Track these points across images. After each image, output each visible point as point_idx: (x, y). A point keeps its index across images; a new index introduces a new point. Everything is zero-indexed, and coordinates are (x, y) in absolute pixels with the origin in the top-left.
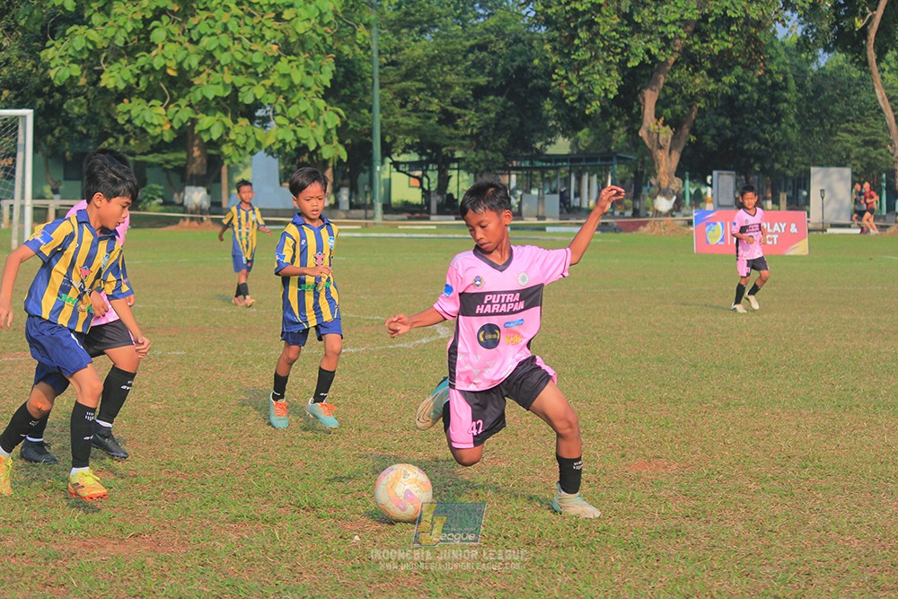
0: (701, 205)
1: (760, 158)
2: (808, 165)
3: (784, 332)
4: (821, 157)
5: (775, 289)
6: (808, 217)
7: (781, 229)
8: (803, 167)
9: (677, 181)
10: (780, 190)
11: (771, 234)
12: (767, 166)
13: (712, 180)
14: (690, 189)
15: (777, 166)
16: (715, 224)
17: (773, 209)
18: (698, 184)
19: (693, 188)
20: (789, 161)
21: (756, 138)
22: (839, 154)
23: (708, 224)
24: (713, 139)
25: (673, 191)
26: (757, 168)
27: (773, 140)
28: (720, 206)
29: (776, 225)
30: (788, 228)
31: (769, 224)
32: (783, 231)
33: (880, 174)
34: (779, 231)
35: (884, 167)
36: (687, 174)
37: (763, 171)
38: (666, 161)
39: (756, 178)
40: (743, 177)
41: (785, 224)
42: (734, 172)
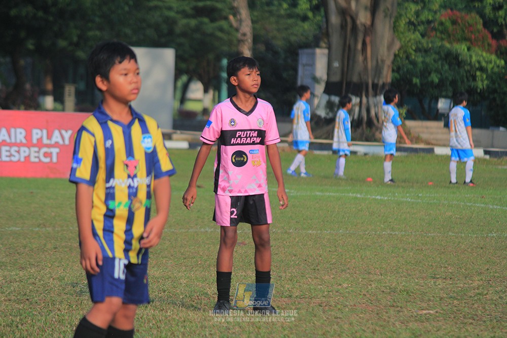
1: (36, 31)
3: (59, 295)
4: (128, 31)
5: (50, 229)
7: (63, 138)
11: (48, 146)
12: (47, 43)
15: (62, 43)
17: (54, 110)
20: (80, 37)
22: (157, 28)
26: (30, 45)
27: (55, 4)
29: (56, 133)
31: (45, 132)
32: (67, 142)
33: (218, 59)
34: (61, 142)
35: (225, 48)
37: (40, 51)
39: (29, 60)
40: (8, 59)
41: (70, 133)
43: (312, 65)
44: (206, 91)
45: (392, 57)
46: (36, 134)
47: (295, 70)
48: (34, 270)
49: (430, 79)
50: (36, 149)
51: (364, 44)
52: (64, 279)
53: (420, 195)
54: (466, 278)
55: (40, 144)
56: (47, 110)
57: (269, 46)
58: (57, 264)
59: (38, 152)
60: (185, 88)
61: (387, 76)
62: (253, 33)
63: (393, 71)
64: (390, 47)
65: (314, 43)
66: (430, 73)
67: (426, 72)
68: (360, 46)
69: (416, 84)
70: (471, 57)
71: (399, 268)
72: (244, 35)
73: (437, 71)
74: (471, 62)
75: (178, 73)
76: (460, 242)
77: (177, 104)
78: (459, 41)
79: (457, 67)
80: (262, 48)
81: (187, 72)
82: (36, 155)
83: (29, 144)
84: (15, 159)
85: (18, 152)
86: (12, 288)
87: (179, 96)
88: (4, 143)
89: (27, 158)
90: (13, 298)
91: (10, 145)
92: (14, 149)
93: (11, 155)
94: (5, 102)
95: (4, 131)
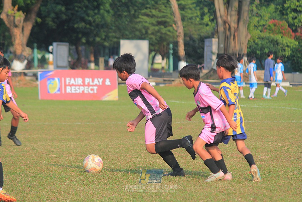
0: (46, 66)
1: (86, 34)
2: (119, 38)
4: (127, 33)
5: (94, 123)
7: (99, 82)
8: (115, 40)
9: (28, 51)
10: (100, 56)
11: (92, 86)
12: (91, 39)
13: (52, 49)
14: (37, 55)
15: (98, 39)
16: (53, 79)
17: (95, 69)
18: (43, 52)
19: (40, 54)
20: (106, 36)
21: (83, 20)
22: (140, 31)
23: (49, 79)
24: (53, 21)
25: (25, 57)
26: (84, 40)
27: (94, 21)
28: (58, 67)
29: (96, 80)
30: (104, 82)
31: (91, 80)
32: (101, 84)
33: (168, 44)
34: (98, 84)
35: (171, 40)
36: (35, 45)
37: (88, 43)
38: (20, 35)
39: (83, 47)
40: (74, 47)
41: (102, 79)
42: (67, 44)
43: (211, 46)
44: (163, 59)
45: (247, 42)
46: (87, 80)
47: (203, 49)
48: (87, 142)
49: (264, 51)
50: (87, 87)
51: (234, 36)
52: (100, 146)
53: (261, 104)
54: (282, 141)
55: (89, 85)
56: (92, 70)
57: (191, 38)
58: (97, 139)
59: (88, 89)
60: (154, 58)
61: (245, 51)
62: (184, 32)
63: (248, 48)
64: (246, 37)
65: (212, 36)
66: (264, 49)
67: (262, 48)
68: (232, 37)
69: (258, 54)
70: (283, 41)
71: (252, 137)
72: (180, 33)
73: (268, 47)
74: (283, 43)
75: (150, 51)
76: (279, 125)
77: (150, 66)
78: (277, 33)
79: (277, 46)
80: (188, 39)
81: (154, 51)
82: (87, 90)
83: (84, 85)
84: (78, 92)
85: (79, 89)
86: (78, 150)
87: (151, 61)
88: (73, 85)
89: (83, 91)
90: (78, 154)
91: (76, 86)
92: (77, 87)
93: (76, 90)
94: (73, 66)
95: (73, 79)
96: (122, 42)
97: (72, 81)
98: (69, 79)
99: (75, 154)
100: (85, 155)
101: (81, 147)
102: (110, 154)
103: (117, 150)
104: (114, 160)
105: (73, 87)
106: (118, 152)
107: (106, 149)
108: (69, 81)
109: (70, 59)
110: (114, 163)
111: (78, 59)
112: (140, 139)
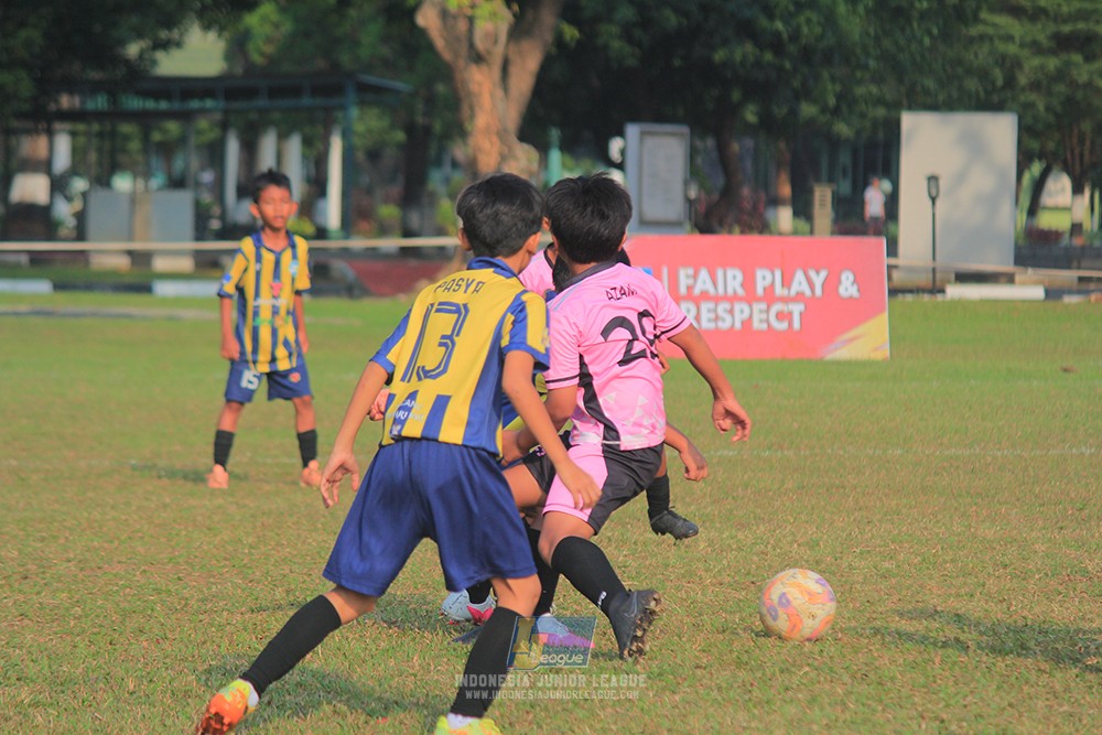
1: (761, 89)
2: (896, 107)
4: (930, 83)
5: (790, 453)
6: (893, 249)
7: (811, 285)
8: (881, 112)
9: (524, 157)
10: (818, 180)
11: (785, 300)
12: (780, 111)
13: (623, 152)
15: (808, 110)
17: (795, 232)
18: (587, 159)
19: (571, 167)
20: (839, 97)
21: (747, 30)
22: (984, 75)
24: (627, 34)
26: (750, 115)
27: (795, 37)
28: (644, 223)
29: (799, 276)
30: (832, 284)
31: (778, 274)
32: (818, 292)
34: (808, 292)
36: (555, 134)
37: (768, 124)
38: (492, 95)
39: (749, 143)
40: (710, 142)
41: (823, 274)
42: (685, 129)
44: (1077, 190)
46: (763, 278)
48: (762, 528)
50: (763, 306)
52: (818, 545)
55: (769, 296)
56: (780, 234)
58: (803, 517)
59: (768, 311)
60: (1039, 186)
75: (1024, 159)
77: (1022, 218)
81: (1041, 156)
82: (764, 316)
83: (750, 297)
84: (725, 325)
85: (731, 312)
86: (725, 562)
87: (1025, 201)
88: (705, 296)
89: (747, 323)
90: (727, 580)
91: (717, 299)
92: (723, 307)
93: (717, 318)
94: (706, 220)
95: (704, 274)
96: (909, 120)
97: (704, 282)
98: (690, 271)
99: (714, 577)
100: (753, 583)
101: (740, 549)
102: (855, 579)
103: (887, 565)
104: (872, 604)
105: (705, 306)
106: (888, 570)
107: (841, 558)
108: (691, 281)
109: (693, 194)
110: (874, 616)
111: (728, 193)
112: (983, 521)
